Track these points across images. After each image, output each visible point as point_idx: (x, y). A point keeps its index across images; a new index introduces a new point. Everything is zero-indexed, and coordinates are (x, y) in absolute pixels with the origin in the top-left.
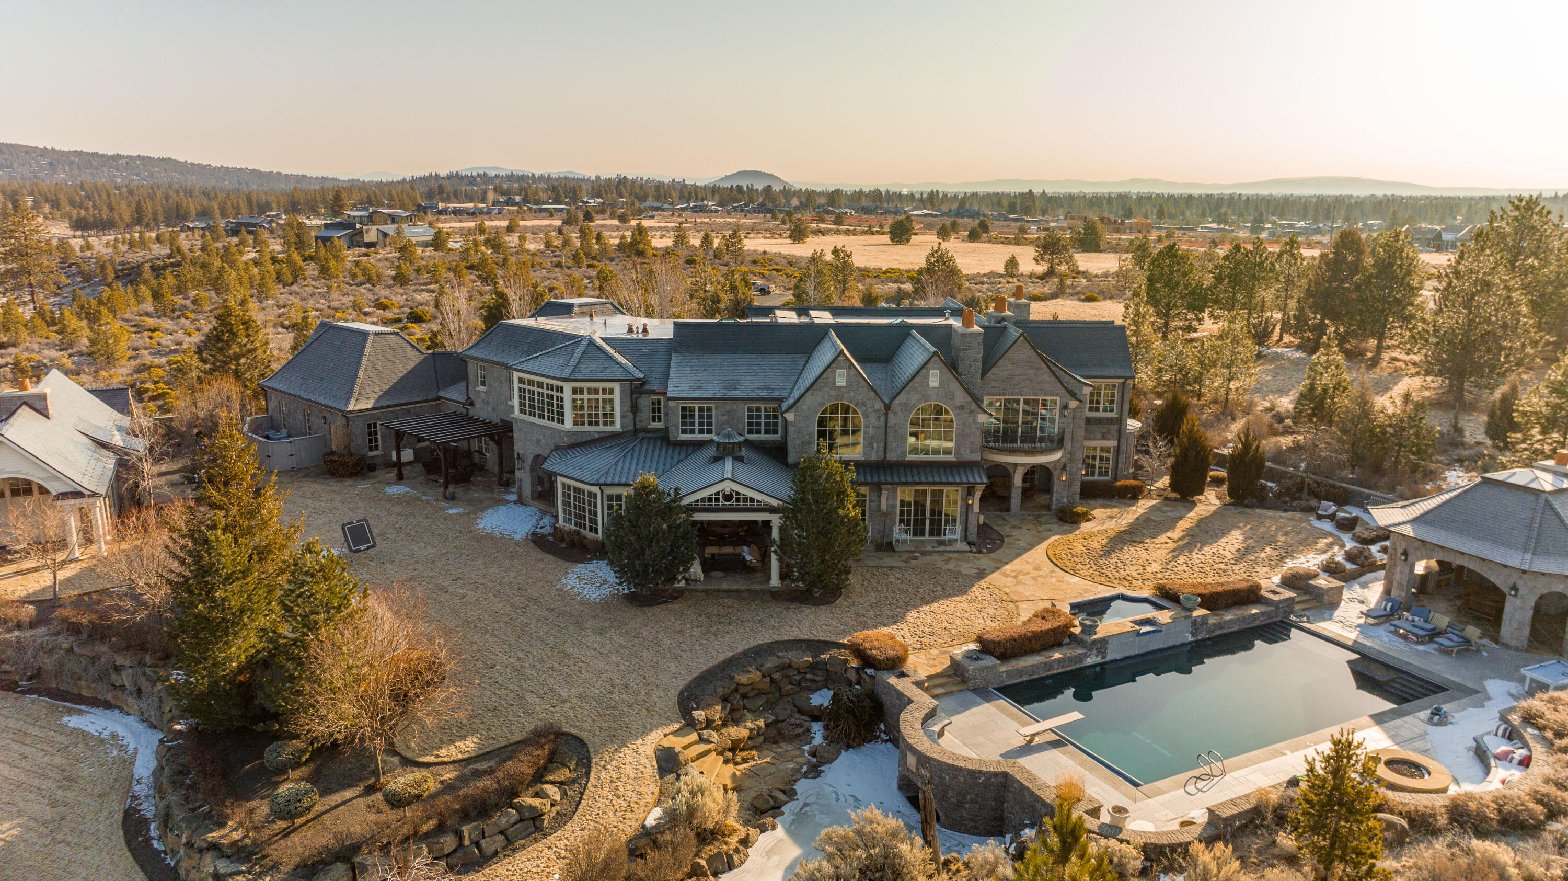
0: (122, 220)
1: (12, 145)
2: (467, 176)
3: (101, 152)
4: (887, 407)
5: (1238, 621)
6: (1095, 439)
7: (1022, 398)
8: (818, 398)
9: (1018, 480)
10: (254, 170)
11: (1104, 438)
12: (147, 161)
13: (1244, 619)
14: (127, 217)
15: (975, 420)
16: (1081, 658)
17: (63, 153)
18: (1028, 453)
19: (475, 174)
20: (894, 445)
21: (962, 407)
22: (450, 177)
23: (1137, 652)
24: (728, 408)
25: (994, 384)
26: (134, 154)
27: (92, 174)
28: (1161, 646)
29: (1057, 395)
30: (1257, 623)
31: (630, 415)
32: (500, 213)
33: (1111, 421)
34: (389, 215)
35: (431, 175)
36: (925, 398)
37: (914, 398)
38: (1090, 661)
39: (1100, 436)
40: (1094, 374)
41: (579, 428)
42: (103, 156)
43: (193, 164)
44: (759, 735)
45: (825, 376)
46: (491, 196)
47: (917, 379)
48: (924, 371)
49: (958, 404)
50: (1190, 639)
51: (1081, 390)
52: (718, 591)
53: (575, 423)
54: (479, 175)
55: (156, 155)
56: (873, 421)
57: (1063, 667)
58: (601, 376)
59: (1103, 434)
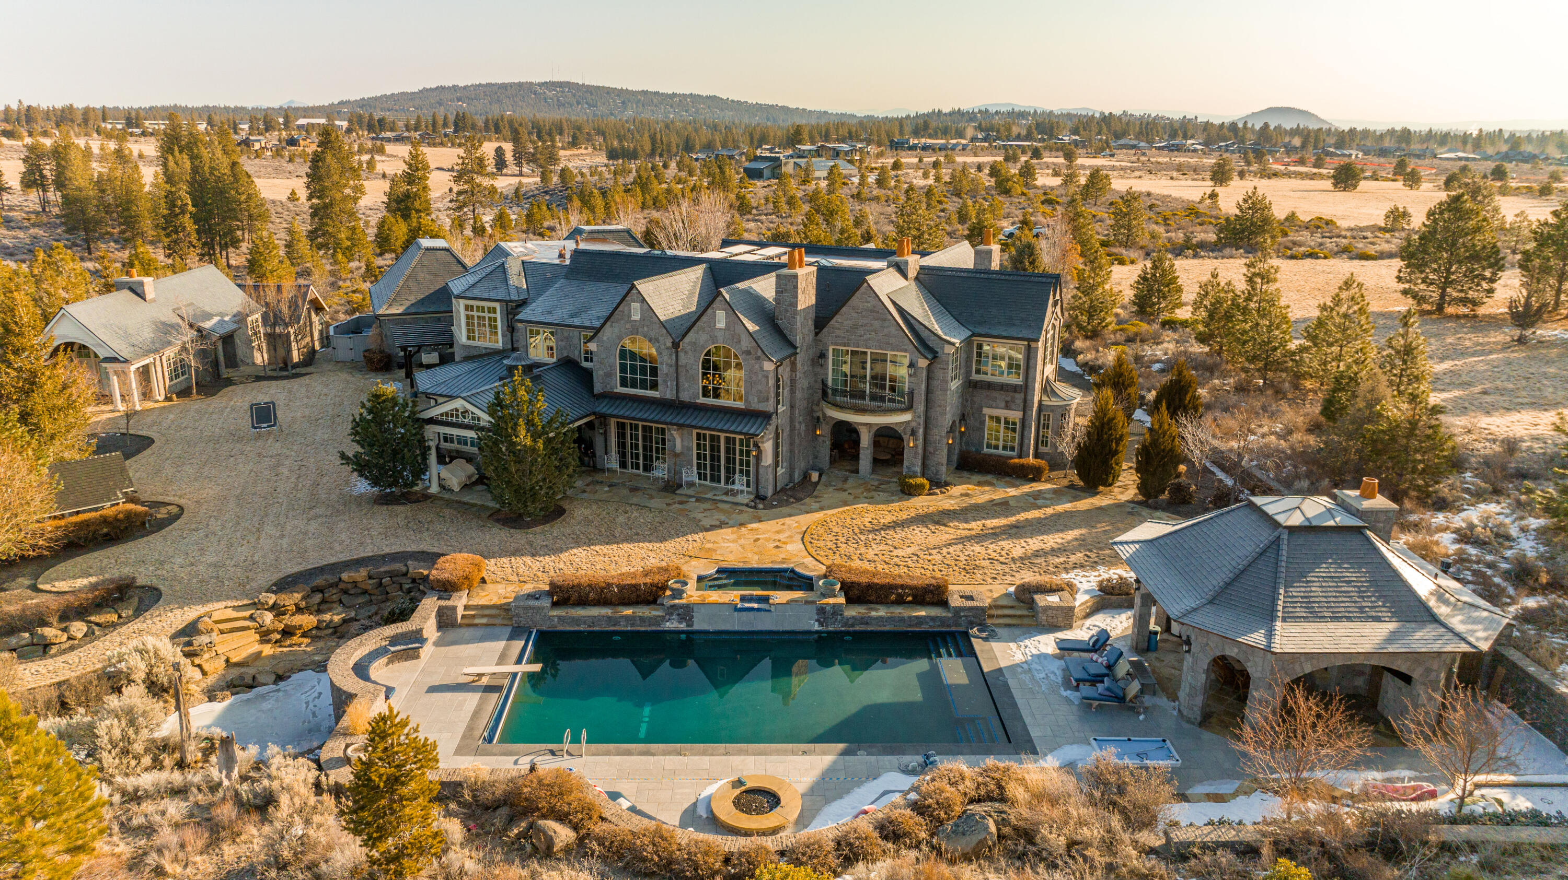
0: (643, 150)
1: (598, 87)
2: (968, 112)
3: (661, 91)
4: (676, 345)
5: (890, 619)
6: (997, 407)
7: (869, 351)
8: (616, 330)
9: (866, 440)
10: (783, 107)
11: (1007, 407)
12: (695, 98)
13: (902, 620)
14: (648, 148)
15: (761, 368)
16: (657, 620)
17: (634, 93)
18: (873, 412)
19: (976, 110)
20: (686, 385)
21: (748, 353)
22: (952, 114)
23: (736, 628)
24: (565, 334)
25: (838, 333)
26: (688, 93)
27: (652, 111)
28: (774, 628)
29: (906, 351)
30: (924, 628)
31: (509, 335)
32: (964, 149)
33: (1015, 388)
34: (834, 149)
35: (934, 112)
36: (713, 339)
37: (703, 338)
38: (669, 626)
39: (1003, 404)
40: (994, 332)
41: (471, 343)
42: (663, 94)
43: (733, 101)
44: (327, 627)
45: (620, 308)
46: (970, 132)
47: (704, 318)
48: (710, 311)
49: (744, 348)
50: (817, 627)
51: (943, 349)
52: (459, 502)
53: (469, 339)
54: (980, 111)
55: (704, 93)
56: (666, 358)
57: (632, 625)
58: (486, 295)
59: (1007, 402)
